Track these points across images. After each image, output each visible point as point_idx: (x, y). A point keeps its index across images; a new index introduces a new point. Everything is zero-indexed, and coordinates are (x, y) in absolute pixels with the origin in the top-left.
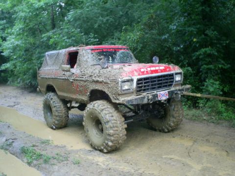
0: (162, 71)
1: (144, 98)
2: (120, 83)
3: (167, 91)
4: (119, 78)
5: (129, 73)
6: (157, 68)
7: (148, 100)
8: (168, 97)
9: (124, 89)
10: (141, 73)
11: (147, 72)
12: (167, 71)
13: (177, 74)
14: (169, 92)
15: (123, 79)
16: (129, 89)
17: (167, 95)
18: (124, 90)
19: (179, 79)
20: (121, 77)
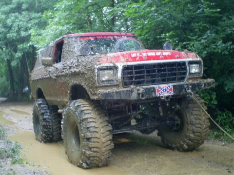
0: (166, 57)
1: (132, 91)
2: (96, 71)
3: (171, 85)
4: (96, 64)
5: (111, 58)
6: (158, 54)
7: (139, 94)
8: (172, 93)
9: (104, 79)
10: (130, 59)
11: (140, 57)
12: (175, 58)
13: (191, 63)
14: (174, 86)
15: (102, 65)
16: (112, 80)
17: (171, 90)
18: (103, 81)
19: (197, 71)
20: (98, 63)
